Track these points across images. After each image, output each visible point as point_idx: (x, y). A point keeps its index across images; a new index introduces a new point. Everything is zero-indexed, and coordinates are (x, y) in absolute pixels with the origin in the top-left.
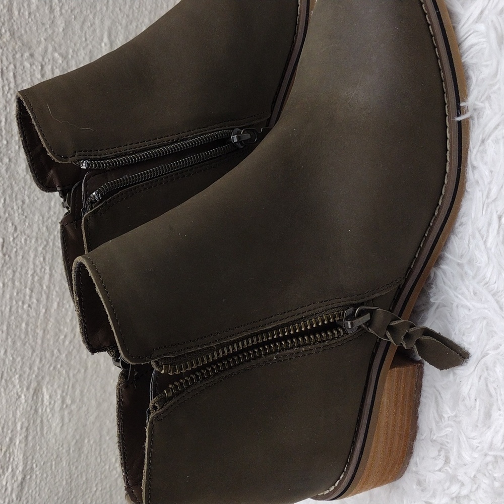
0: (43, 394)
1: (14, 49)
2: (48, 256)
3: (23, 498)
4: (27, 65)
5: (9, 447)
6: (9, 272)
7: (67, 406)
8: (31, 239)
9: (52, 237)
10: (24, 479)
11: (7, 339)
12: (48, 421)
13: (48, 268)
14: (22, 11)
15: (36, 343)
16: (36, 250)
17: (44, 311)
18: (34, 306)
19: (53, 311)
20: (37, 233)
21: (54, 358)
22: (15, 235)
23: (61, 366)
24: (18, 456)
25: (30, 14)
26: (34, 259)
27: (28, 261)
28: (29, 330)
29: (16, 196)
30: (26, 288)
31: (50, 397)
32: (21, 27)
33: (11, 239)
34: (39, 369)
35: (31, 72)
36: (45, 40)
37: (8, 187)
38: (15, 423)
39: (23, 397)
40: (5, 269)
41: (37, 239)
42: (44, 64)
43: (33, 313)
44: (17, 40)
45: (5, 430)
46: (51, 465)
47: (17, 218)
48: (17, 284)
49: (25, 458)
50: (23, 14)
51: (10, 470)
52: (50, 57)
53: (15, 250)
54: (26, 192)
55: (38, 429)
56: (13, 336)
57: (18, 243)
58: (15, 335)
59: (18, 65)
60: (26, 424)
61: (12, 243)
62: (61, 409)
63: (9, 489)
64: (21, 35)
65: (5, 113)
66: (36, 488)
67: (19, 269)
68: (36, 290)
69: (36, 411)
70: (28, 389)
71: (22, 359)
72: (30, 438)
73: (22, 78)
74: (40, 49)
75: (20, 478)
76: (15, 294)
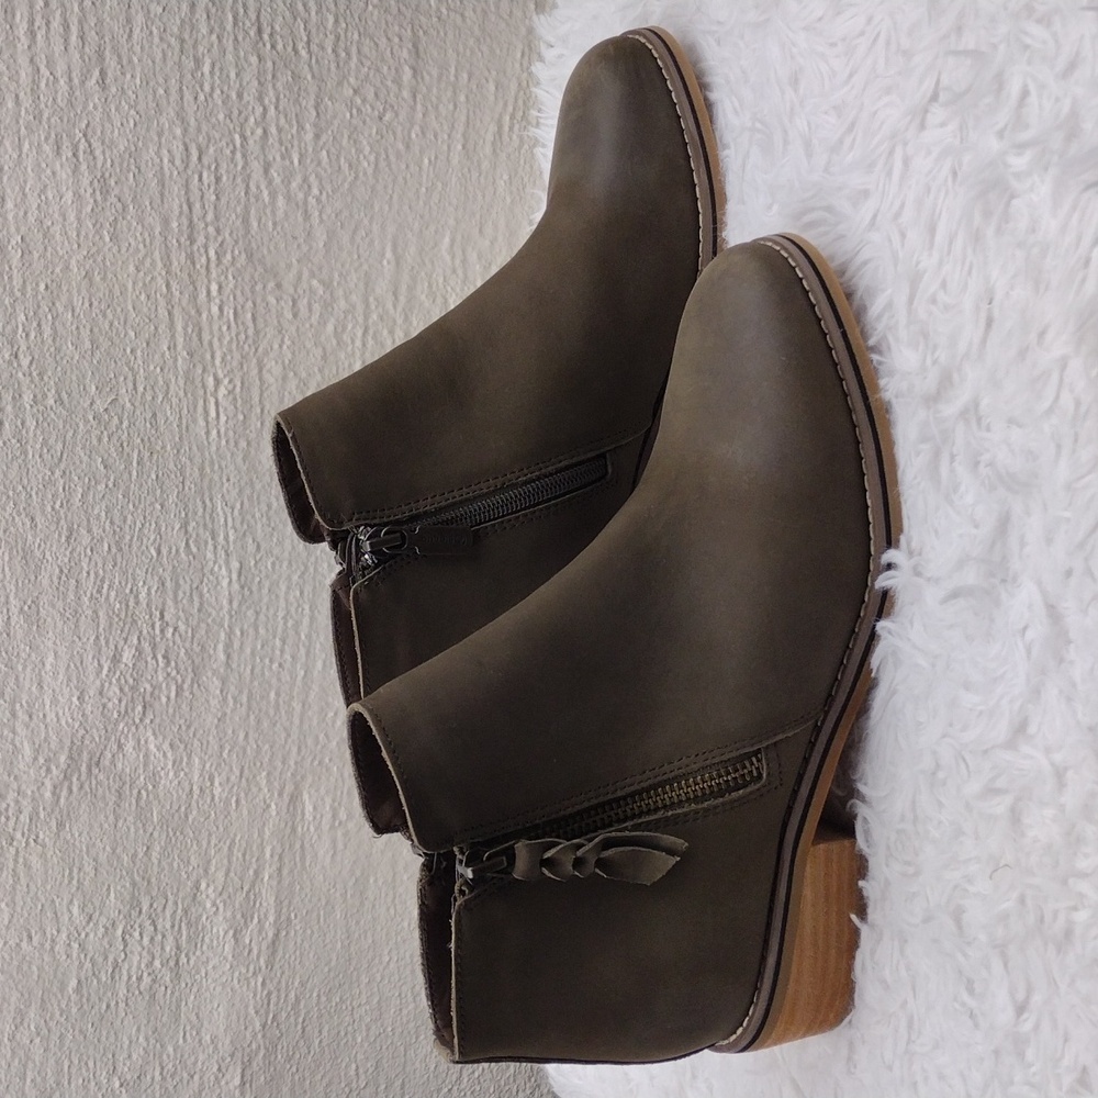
0: (303, 804)
1: (253, 277)
2: (308, 589)
3: (277, 966)
4: (272, 300)
5: (253, 885)
6: (250, 613)
7: (340, 823)
8: (281, 562)
9: (313, 559)
10: (277, 935)
11: (248, 716)
12: (312, 846)
13: (307, 607)
14: (263, 221)
15: (292, 723)
16: (289, 578)
17: (302, 673)
18: (287, 665)
19: (316, 673)
20: (290, 554)
21: (319, 747)
22: (258, 558)
23: (330, 760)
24: (268, 900)
25: (275, 224)
26: (287, 593)
27: (277, 596)
28: (281, 702)
29: (258, 498)
30: (274, 637)
31: (315, 808)
32: (263, 244)
33: (253, 563)
34: (296, 763)
35: (277, 311)
36: (298, 261)
37: (246, 484)
38: (262, 848)
39: (273, 806)
40: (244, 608)
41: (290, 563)
42: (296, 297)
43: (286, 677)
44: (256, 263)
45: (247, 857)
46: (319, 916)
47: (259, 531)
48: (262, 631)
49: (279, 903)
50: (265, 225)
51: (256, 920)
52: (305, 285)
53: (258, 579)
54: (273, 492)
55: (298, 859)
56: (257, 712)
57: (263, 568)
58: (260, 711)
59: (259, 301)
60: (279, 850)
61: (253, 569)
62: (332, 827)
63: (255, 951)
64: (263, 256)
65: (241, 374)
66: (295, 952)
67: (264, 608)
68: (290, 641)
69: (294, 829)
70: (280, 794)
71: (271, 747)
72: (285, 872)
73: (265, 321)
74: (292, 275)
75: (271, 934)
76: (259, 647)
